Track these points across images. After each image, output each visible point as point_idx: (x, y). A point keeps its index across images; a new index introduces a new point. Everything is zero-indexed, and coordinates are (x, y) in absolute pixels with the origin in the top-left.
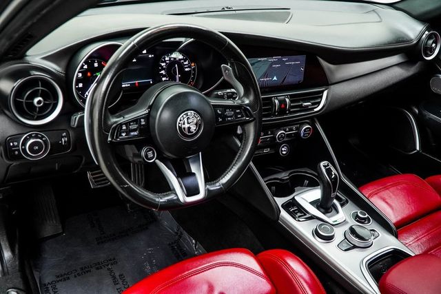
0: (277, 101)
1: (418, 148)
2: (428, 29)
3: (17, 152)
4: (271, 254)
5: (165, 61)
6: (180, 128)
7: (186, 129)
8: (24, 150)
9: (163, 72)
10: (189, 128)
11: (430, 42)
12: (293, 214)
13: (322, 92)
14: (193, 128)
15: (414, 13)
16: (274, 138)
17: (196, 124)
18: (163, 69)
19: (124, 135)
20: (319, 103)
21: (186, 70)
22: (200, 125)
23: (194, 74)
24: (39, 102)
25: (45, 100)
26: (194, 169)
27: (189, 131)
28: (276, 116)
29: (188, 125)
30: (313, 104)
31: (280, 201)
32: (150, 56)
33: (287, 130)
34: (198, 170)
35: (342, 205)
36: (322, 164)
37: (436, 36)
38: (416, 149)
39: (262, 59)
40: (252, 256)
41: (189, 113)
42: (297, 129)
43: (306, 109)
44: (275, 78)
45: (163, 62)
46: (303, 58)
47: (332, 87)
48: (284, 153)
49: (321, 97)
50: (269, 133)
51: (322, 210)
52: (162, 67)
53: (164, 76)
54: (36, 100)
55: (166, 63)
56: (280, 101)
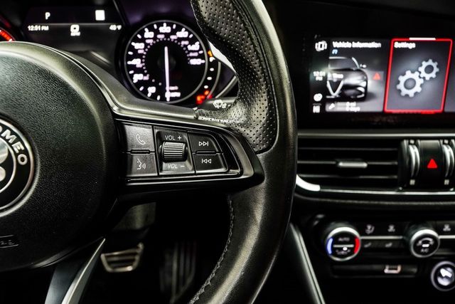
0: (414, 152)
5: (143, 40)
9: (137, 62)
16: (405, 243)
18: (136, 55)
21: (194, 62)
32: (113, 27)
33: (447, 228)
45: (138, 41)
48: (444, 283)
50: (391, 229)
52: (135, 51)
53: (138, 71)
55: (146, 45)
56: (424, 152)
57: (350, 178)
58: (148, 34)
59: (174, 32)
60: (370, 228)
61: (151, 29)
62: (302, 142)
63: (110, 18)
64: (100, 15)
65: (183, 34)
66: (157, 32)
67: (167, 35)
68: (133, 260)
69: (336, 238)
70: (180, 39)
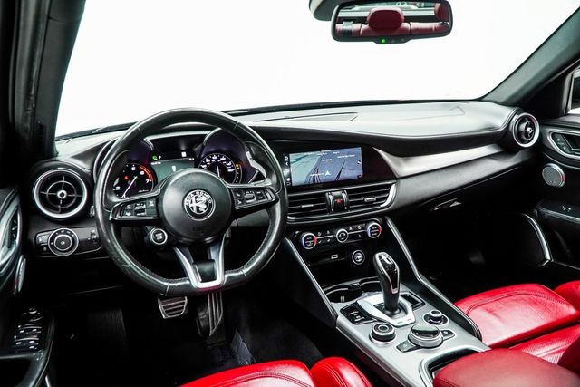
0: (331, 197)
1: (548, 257)
2: (517, 113)
3: (45, 249)
4: (324, 364)
5: (206, 163)
6: (188, 207)
7: (195, 208)
8: (52, 246)
10: (198, 207)
11: (523, 126)
12: (352, 319)
13: (390, 186)
14: (203, 207)
15: (501, 100)
16: (335, 238)
17: (206, 203)
19: (128, 214)
20: (386, 198)
21: (230, 171)
22: (211, 205)
23: (239, 175)
24: (62, 195)
25: (68, 193)
26: (213, 255)
27: (198, 210)
28: (333, 212)
29: (197, 204)
30: (378, 200)
31: (338, 307)
32: (190, 159)
33: (351, 228)
34: (218, 257)
35: (414, 308)
36: (377, 256)
37: (530, 119)
38: (545, 259)
39: (309, 154)
40: (306, 370)
41: (197, 192)
42: (363, 228)
43: (370, 204)
44: (328, 173)
45: (203, 164)
46: (358, 150)
47: (402, 181)
48: (358, 261)
49: (388, 192)
50: (328, 232)
51: (388, 312)
54: (59, 193)
55: (208, 165)
56: (335, 198)
57: (307, 212)
58: (208, 161)
59: (219, 158)
60: (319, 234)
61: (209, 158)
62: (290, 198)
63: (188, 156)
64: (184, 154)
65: (223, 159)
66: (211, 159)
67: (216, 160)
68: (182, 308)
69: (305, 238)
70: (222, 161)
